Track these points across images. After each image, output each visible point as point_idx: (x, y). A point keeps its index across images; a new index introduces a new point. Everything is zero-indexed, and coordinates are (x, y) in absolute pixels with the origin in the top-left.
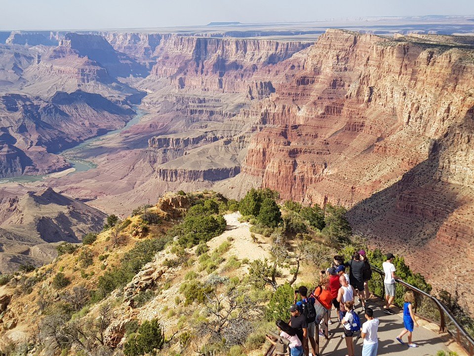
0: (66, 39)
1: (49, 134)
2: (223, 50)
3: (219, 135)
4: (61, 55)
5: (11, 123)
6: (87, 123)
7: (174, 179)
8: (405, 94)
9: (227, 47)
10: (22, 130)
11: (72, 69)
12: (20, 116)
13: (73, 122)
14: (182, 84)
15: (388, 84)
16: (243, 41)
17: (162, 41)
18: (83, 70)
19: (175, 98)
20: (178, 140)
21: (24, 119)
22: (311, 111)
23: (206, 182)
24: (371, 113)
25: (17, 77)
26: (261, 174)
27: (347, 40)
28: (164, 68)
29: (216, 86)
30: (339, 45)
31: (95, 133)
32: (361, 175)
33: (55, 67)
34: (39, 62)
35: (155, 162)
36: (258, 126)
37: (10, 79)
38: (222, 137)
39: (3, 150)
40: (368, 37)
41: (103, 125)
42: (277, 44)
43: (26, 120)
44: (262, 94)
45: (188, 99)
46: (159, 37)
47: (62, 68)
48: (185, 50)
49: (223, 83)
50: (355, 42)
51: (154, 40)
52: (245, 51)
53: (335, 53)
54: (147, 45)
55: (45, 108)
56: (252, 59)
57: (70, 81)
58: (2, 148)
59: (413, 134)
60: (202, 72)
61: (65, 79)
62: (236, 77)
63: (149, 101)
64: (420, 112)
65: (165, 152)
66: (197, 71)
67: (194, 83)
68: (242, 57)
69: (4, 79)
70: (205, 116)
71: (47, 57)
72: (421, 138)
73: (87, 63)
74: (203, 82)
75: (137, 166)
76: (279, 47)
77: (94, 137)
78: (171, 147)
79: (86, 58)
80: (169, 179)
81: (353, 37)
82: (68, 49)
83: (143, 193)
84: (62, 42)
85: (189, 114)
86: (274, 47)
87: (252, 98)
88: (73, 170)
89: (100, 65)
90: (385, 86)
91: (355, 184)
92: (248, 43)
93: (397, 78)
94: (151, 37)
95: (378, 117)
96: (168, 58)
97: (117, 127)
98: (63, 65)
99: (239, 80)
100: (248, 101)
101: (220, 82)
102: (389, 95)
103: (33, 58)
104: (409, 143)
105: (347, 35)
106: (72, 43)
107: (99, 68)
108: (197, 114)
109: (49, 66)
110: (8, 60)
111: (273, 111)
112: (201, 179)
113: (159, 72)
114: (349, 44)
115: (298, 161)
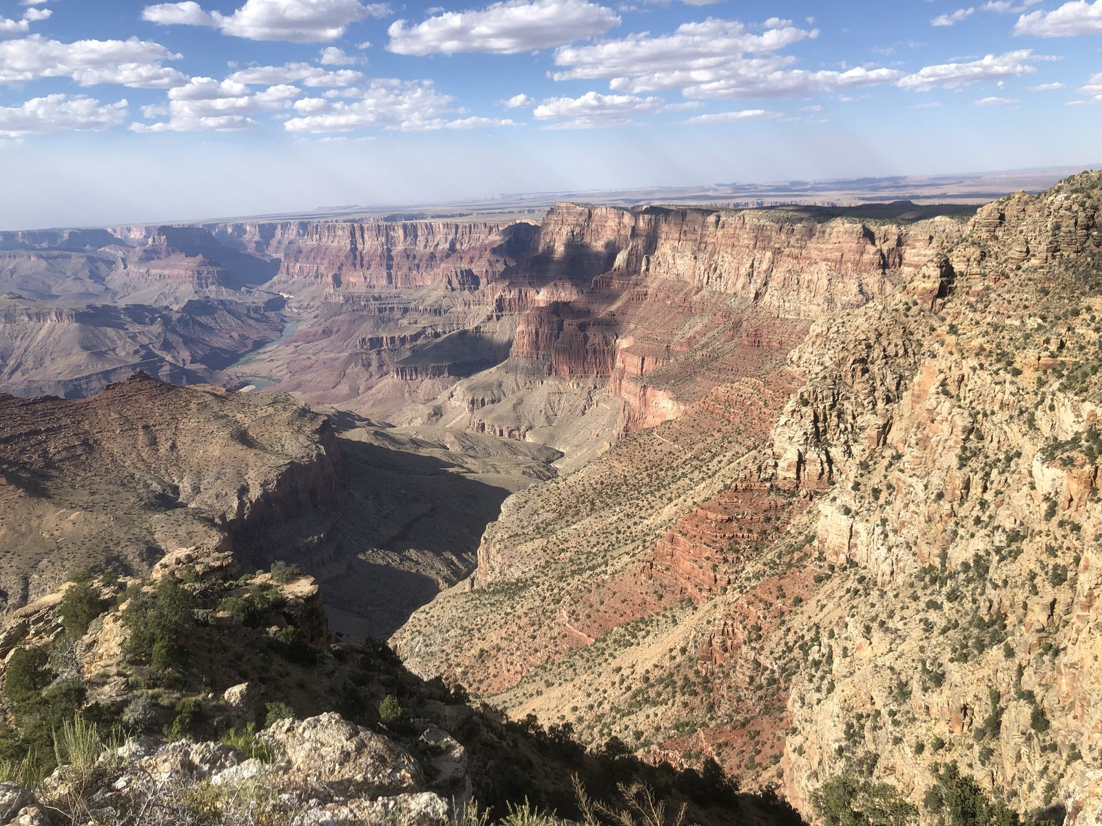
0: (159, 235)
1: (201, 350)
2: (387, 236)
3: (439, 330)
4: (154, 255)
5: (150, 339)
6: (235, 334)
7: (414, 377)
8: (695, 258)
9: (392, 233)
10: (167, 346)
11: (182, 272)
12: (160, 330)
13: (217, 335)
14: (337, 281)
15: (669, 252)
16: (412, 224)
17: (278, 233)
18: (198, 272)
19: (341, 298)
20: (393, 339)
21: (165, 334)
22: (552, 294)
23: (452, 377)
24: (652, 282)
25: (101, 288)
26: (535, 356)
27: (581, 214)
28: (298, 265)
29: (384, 282)
30: (572, 220)
31: (250, 346)
32: (672, 335)
33: (153, 271)
34: (126, 267)
35: (369, 365)
36: (494, 315)
37: (91, 290)
38: (445, 333)
39: (163, 369)
40: (604, 210)
41: (255, 336)
42: (457, 227)
43: (168, 334)
44: (464, 284)
45: (359, 297)
46: (273, 227)
47: (166, 272)
48: (325, 240)
49: (393, 276)
50: (590, 215)
51: (267, 231)
52: (416, 237)
53: (569, 229)
54: (257, 238)
55: (179, 320)
56: (426, 246)
57: (182, 288)
58: (161, 366)
59: (714, 293)
60: (362, 266)
61: (175, 285)
62: (410, 269)
63: (298, 305)
64: (718, 271)
65: (379, 353)
66: (355, 265)
67: (352, 280)
68: (411, 244)
69: (83, 290)
70: (397, 314)
71: (135, 259)
72: (724, 296)
73: (203, 264)
74: (366, 278)
75: (348, 371)
76: (460, 230)
77: (252, 350)
78: (385, 347)
79: (200, 257)
80: (408, 377)
81: (586, 210)
82: (164, 248)
83: (380, 396)
84: (154, 239)
85: (377, 313)
86: (454, 231)
87: (453, 289)
88: (252, 387)
89: (221, 266)
90: (664, 254)
91: (669, 342)
92: (419, 227)
93: (676, 244)
94: (262, 228)
95: (662, 284)
96: (300, 252)
97: (273, 337)
98: (165, 268)
99: (415, 272)
100: (448, 293)
101: (389, 276)
102: (671, 261)
103: (114, 263)
104: (713, 301)
105: (579, 209)
106: (168, 239)
107: (220, 269)
108: (388, 312)
109: (143, 271)
110: (80, 266)
111: (508, 297)
112: (446, 375)
113: (291, 271)
114: (583, 218)
115: (588, 334)
